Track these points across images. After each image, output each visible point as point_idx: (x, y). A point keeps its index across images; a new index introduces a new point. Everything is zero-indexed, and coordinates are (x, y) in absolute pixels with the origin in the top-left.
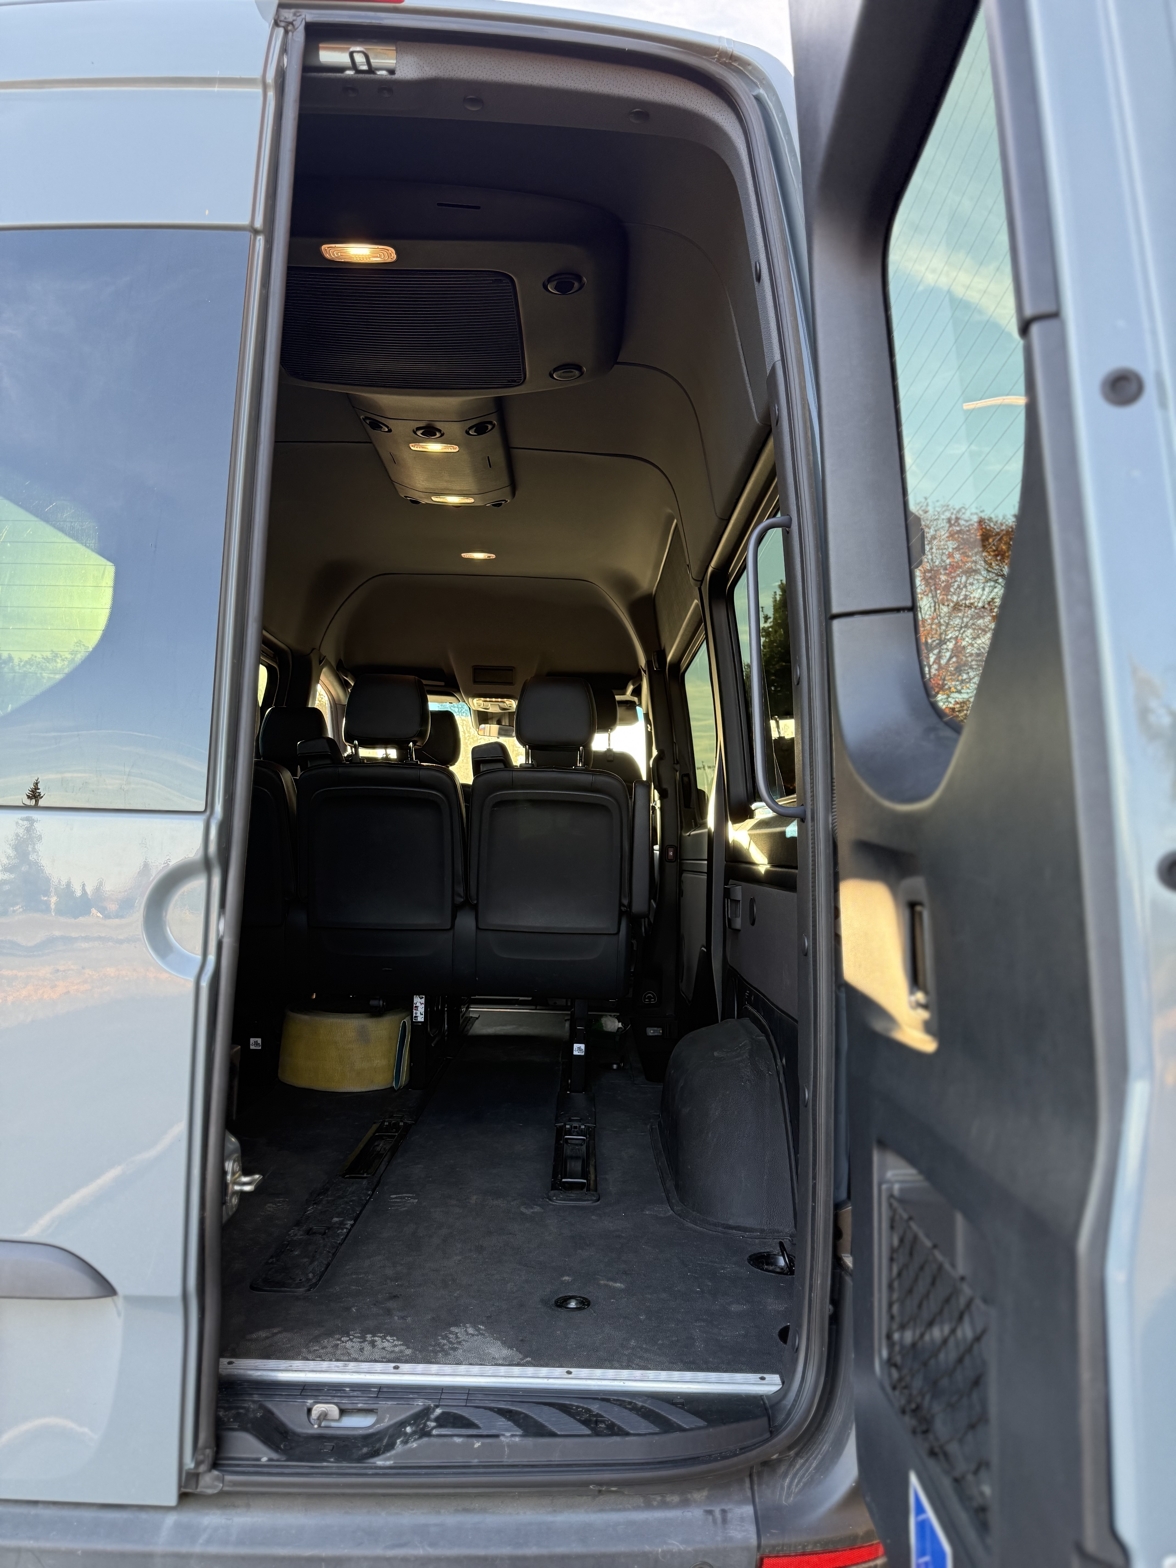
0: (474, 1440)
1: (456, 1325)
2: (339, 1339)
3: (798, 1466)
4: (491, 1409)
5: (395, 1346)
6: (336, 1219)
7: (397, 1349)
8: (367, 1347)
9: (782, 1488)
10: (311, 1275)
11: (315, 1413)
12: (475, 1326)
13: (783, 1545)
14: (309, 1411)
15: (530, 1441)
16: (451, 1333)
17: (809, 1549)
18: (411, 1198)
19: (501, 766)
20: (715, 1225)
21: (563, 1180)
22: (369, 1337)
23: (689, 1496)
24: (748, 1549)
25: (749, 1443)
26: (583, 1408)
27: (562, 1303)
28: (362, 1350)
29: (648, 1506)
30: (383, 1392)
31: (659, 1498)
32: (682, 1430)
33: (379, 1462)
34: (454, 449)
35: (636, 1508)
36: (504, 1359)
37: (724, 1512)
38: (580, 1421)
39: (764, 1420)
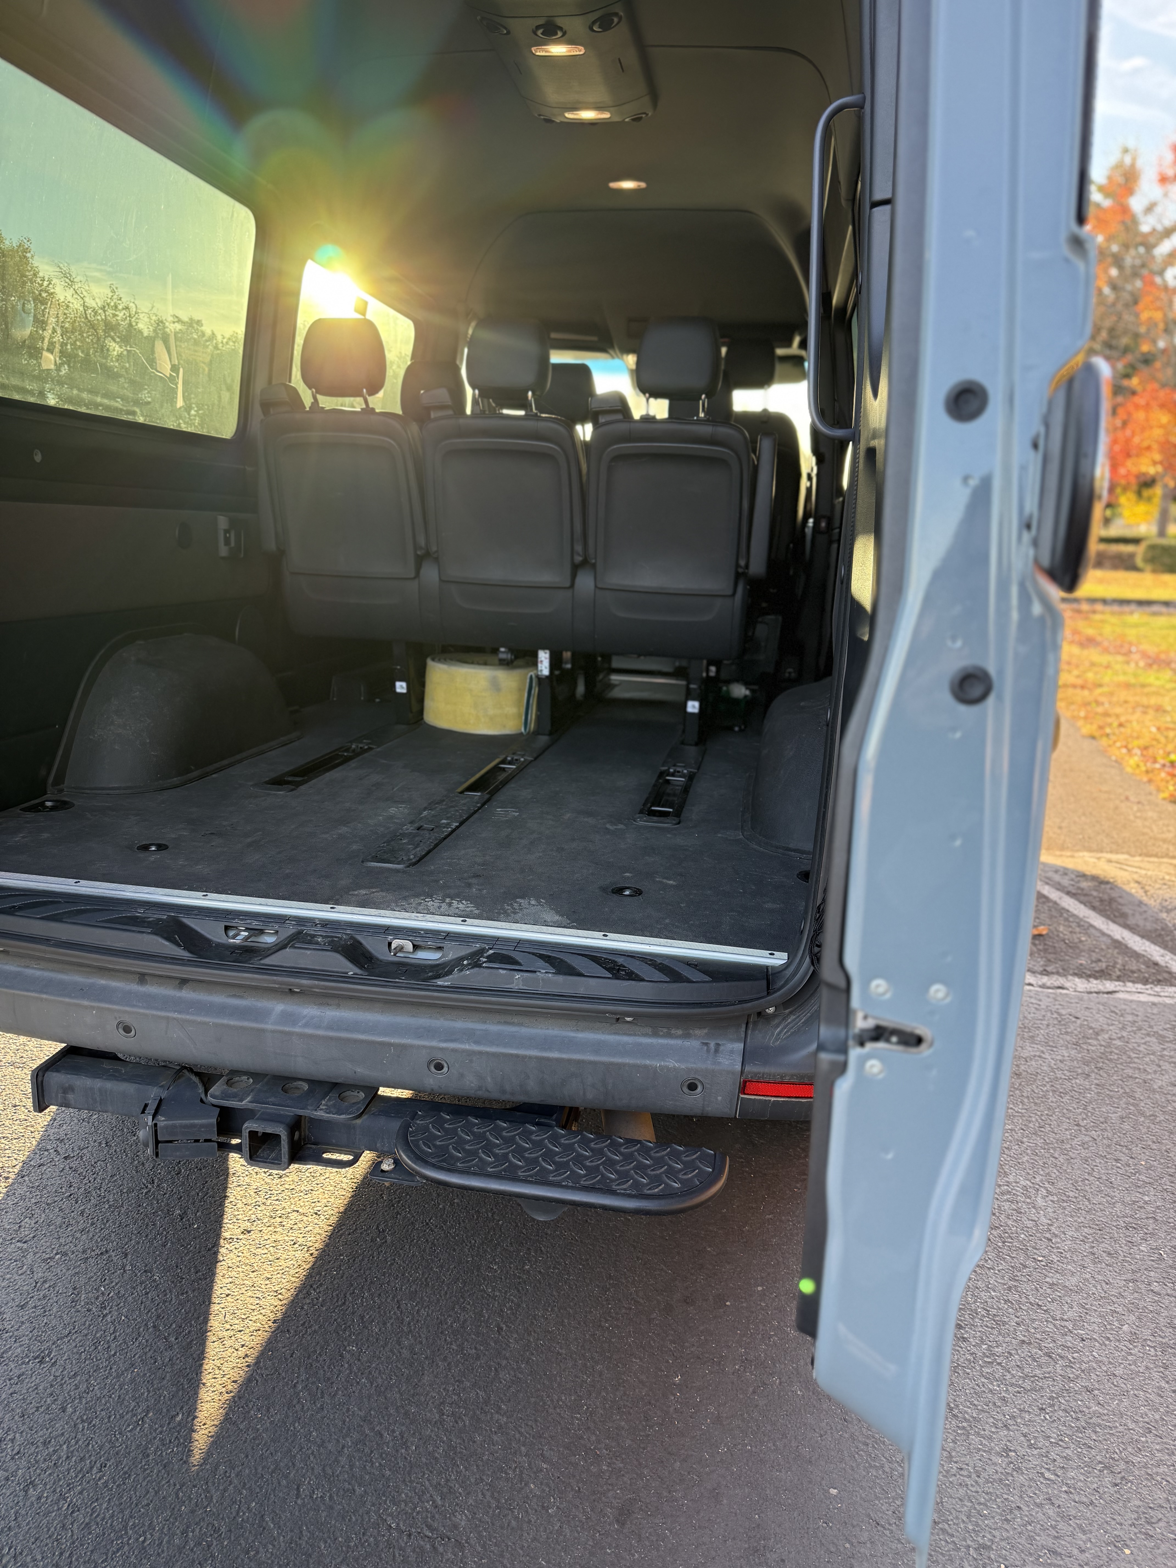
0: (515, 973)
1: (523, 897)
2: (424, 900)
3: (789, 1021)
4: (533, 954)
5: (468, 907)
6: (444, 821)
7: (468, 909)
8: (444, 905)
9: (773, 1034)
10: (412, 857)
11: (393, 946)
12: (537, 900)
13: (763, 1074)
14: (390, 944)
15: (560, 978)
16: (516, 902)
17: (786, 1079)
18: (514, 811)
19: (619, 417)
20: (777, 847)
21: (653, 808)
22: (448, 900)
23: (691, 1031)
24: (733, 1073)
25: (747, 997)
26: (610, 960)
27: (619, 891)
28: (439, 907)
29: (655, 1035)
30: (449, 936)
31: (665, 1030)
32: (689, 981)
33: (440, 982)
34: (579, 51)
35: (646, 1035)
36: (555, 922)
37: (718, 1045)
38: (605, 968)
39: (764, 982)
